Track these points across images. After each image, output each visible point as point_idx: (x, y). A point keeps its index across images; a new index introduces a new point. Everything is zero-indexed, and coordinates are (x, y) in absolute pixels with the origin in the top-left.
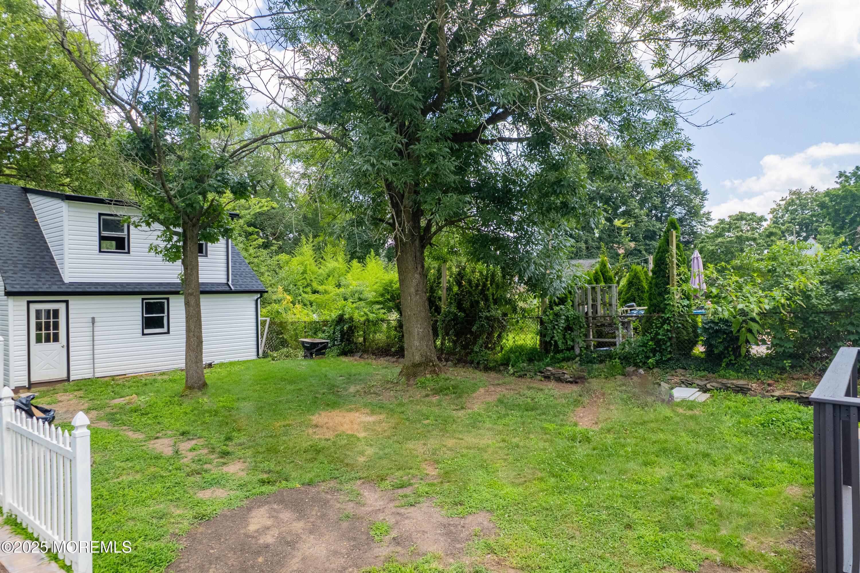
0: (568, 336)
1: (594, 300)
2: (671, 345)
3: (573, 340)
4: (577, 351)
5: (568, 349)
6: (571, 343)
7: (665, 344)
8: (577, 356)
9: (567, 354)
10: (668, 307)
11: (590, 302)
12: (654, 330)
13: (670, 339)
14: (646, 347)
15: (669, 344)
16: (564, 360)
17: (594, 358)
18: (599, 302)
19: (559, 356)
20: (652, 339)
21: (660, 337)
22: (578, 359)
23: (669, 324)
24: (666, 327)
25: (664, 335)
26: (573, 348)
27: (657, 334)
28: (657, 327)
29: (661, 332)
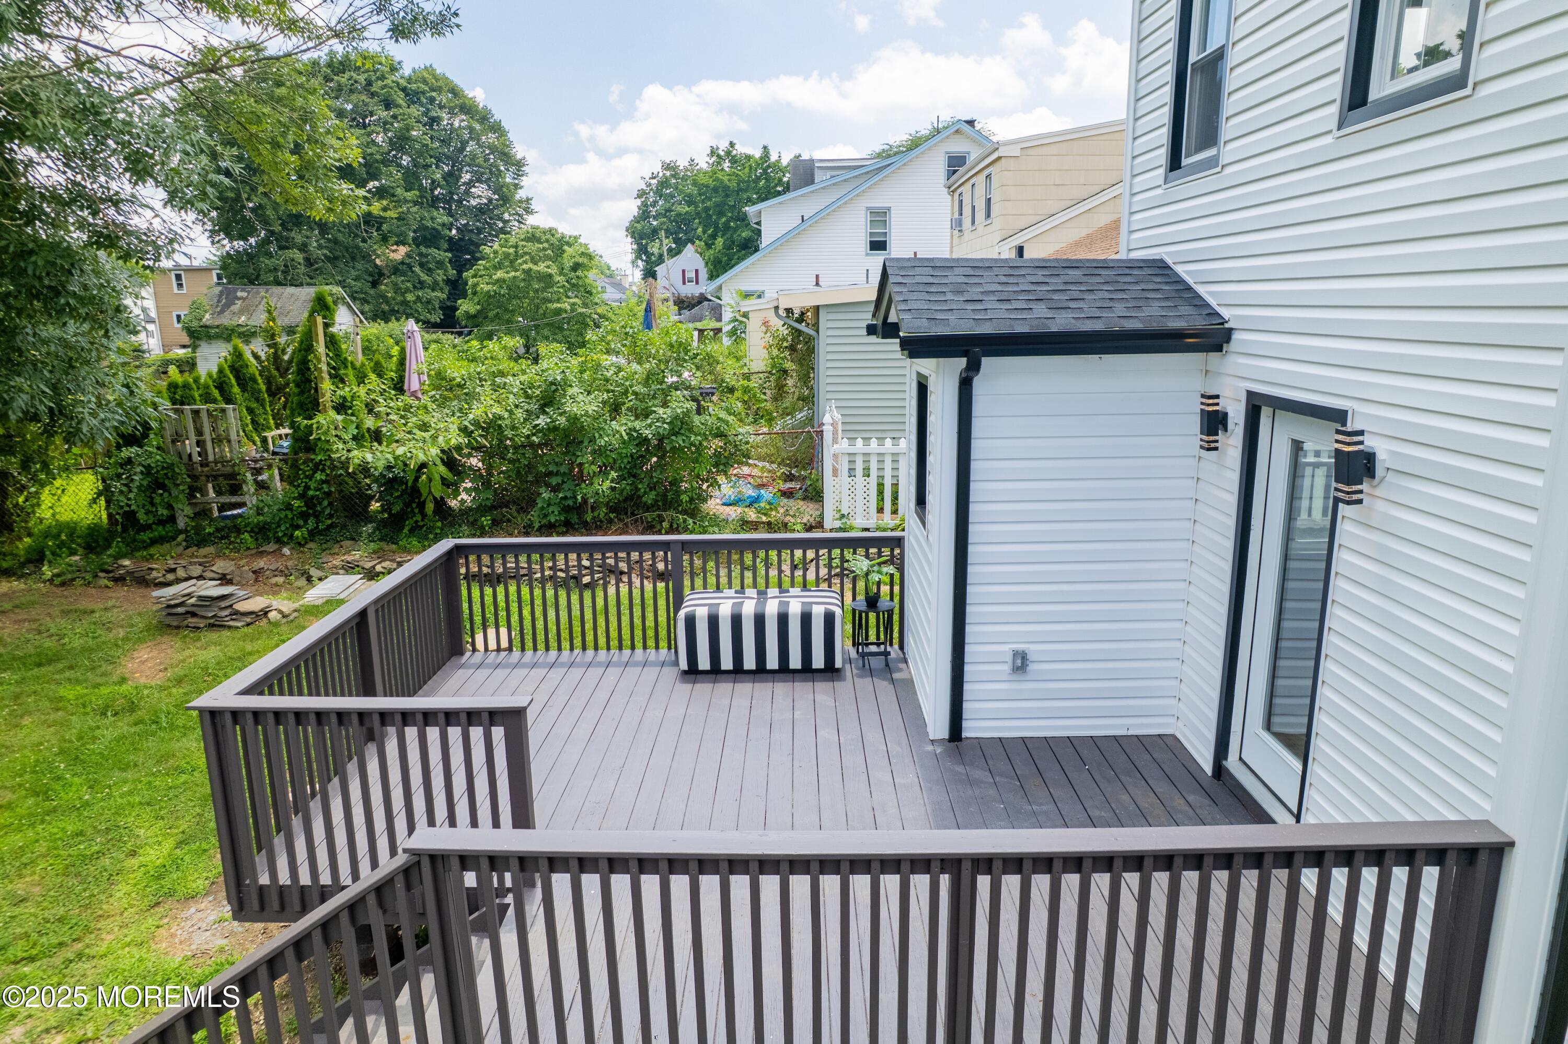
0: (157, 500)
1: (199, 432)
2: (330, 504)
3: (170, 507)
4: (181, 523)
5: (161, 522)
6: (165, 512)
7: (320, 504)
8: (181, 532)
9: (159, 531)
10: (319, 444)
11: (194, 438)
12: (302, 481)
13: (328, 494)
14: (291, 510)
15: (325, 503)
16: (154, 542)
17: (210, 534)
18: (207, 437)
19: (145, 536)
20: (302, 496)
21: (311, 493)
22: (181, 537)
23: (323, 470)
24: (319, 476)
25: (316, 490)
26: (172, 519)
27: (307, 488)
28: (307, 477)
29: (313, 485)
